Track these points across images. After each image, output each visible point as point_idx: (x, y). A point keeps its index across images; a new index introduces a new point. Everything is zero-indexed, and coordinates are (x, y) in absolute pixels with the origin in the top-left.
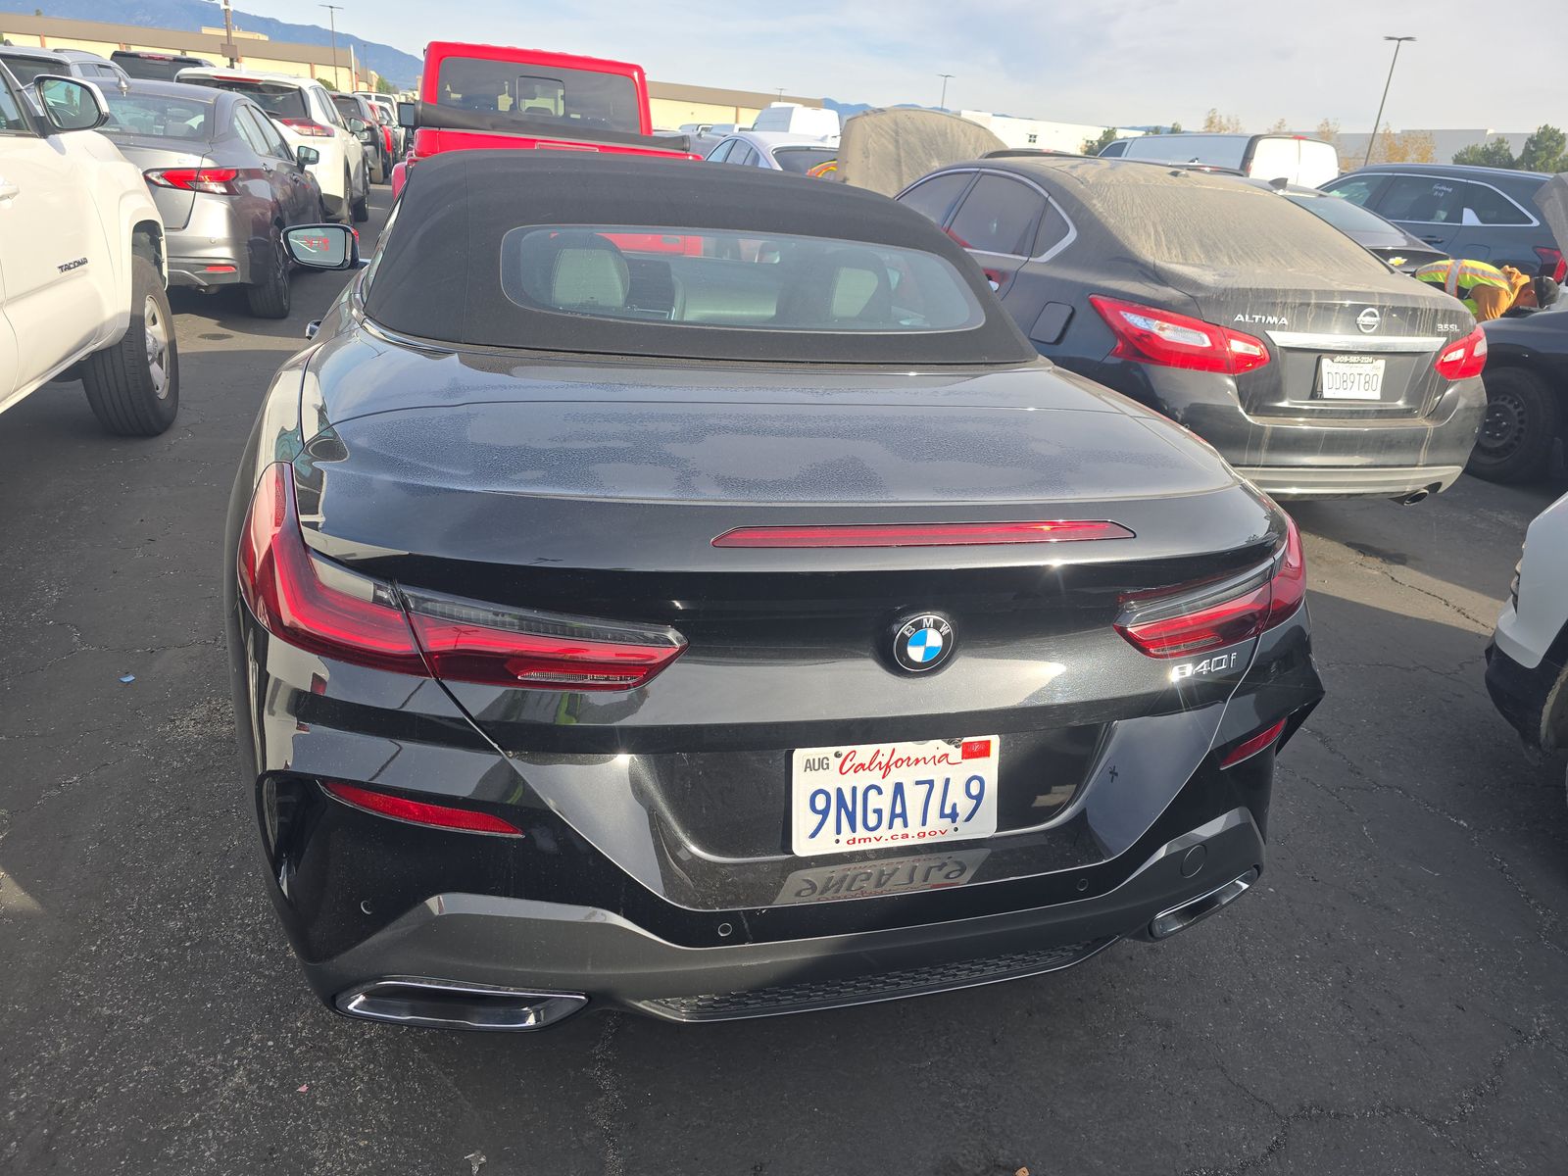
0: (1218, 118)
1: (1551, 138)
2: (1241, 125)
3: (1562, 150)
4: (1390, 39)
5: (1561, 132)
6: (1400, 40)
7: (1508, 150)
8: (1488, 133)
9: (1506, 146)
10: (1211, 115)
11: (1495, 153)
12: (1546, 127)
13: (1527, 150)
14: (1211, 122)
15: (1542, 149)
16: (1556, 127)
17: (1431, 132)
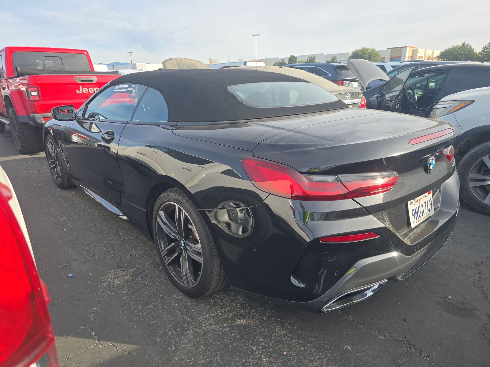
0: (212, 60)
1: (294, 58)
2: (219, 61)
3: (297, 60)
4: (254, 35)
5: (295, 56)
6: (256, 35)
7: (285, 62)
8: (279, 58)
9: (284, 61)
10: (210, 59)
11: (282, 63)
12: (292, 55)
13: (289, 61)
14: (211, 61)
15: (293, 61)
16: (294, 55)
17: (266, 59)
